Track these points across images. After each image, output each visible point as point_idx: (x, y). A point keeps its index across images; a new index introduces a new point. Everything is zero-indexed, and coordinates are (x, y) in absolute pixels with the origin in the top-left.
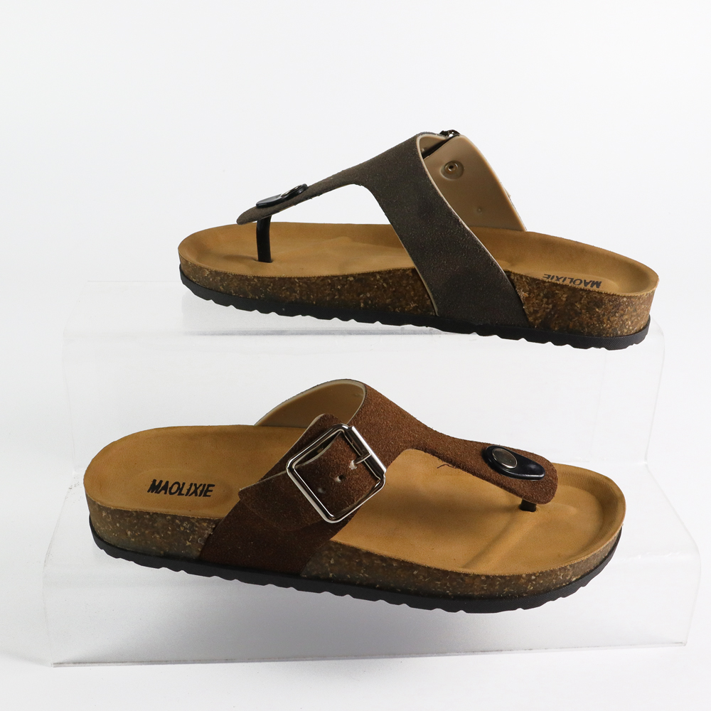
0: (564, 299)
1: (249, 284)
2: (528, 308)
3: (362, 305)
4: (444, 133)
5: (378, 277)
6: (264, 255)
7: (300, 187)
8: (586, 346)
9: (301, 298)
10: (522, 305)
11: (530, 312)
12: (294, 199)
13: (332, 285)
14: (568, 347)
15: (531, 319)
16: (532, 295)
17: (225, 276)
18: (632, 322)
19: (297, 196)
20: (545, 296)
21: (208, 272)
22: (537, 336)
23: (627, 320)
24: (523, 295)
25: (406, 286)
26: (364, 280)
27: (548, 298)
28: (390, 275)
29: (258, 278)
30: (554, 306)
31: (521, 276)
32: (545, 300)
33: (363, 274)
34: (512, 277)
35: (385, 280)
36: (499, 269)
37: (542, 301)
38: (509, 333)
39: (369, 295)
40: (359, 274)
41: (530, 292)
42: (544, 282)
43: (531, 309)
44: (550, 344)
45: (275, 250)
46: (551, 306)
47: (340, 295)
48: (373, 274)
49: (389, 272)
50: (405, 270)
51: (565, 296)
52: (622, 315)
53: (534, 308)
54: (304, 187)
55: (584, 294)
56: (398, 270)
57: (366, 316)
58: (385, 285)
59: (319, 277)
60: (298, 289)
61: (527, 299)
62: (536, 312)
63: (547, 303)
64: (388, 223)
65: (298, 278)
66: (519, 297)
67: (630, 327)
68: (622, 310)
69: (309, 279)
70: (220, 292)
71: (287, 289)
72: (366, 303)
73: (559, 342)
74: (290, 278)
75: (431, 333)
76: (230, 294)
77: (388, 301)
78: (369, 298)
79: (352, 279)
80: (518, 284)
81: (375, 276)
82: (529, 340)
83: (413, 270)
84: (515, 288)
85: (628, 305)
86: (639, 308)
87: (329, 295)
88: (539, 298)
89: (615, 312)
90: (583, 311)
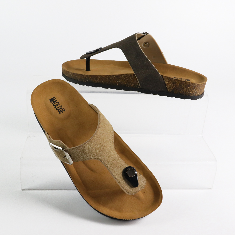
0: (179, 84)
1: (83, 77)
2: (168, 87)
3: (118, 84)
4: (144, 33)
5: (123, 76)
6: (88, 69)
7: (100, 48)
8: (185, 98)
9: (99, 82)
10: (166, 85)
11: (168, 88)
12: (98, 52)
13: (109, 78)
14: (179, 99)
15: (168, 90)
17: (76, 74)
18: (199, 92)
19: (98, 51)
20: (173, 83)
21: (71, 73)
22: (170, 95)
23: (197, 91)
24: (166, 82)
25: (131, 79)
26: (118, 76)
27: (174, 84)
28: (126, 75)
29: (86, 75)
30: (175, 86)
31: (166, 77)
32: (173, 84)
33: (118, 75)
34: (163, 77)
35: (125, 77)
36: (159, 75)
37: (172, 84)
38: (162, 93)
39: (120, 81)
40: (117, 75)
41: (168, 82)
42: (173, 79)
43: (169, 87)
44: (174, 98)
45: (91, 68)
46: (174, 86)
47: (111, 81)
48: (121, 75)
49: (126, 74)
50: (131, 74)
51: (179, 83)
52: (196, 90)
53: (170, 87)
54: (101, 48)
55: (185, 83)
56: (129, 74)
57: (119, 87)
58: (125, 78)
59: (105, 76)
60: (98, 79)
61: (167, 84)
62: (170, 88)
63: (174, 85)
65: (99, 76)
66: (165, 83)
67: (198, 93)
68: (196, 88)
69: (102, 76)
70: (74, 79)
71: (95, 79)
72: (119, 84)
73: (177, 97)
74: (96, 76)
75: (138, 94)
76: (78, 80)
77: (126, 83)
78: (120, 82)
79: (115, 76)
80: (165, 79)
81: (122, 76)
82: (168, 96)
83: (134, 74)
84: (164, 80)
85: (198, 86)
86: (201, 88)
87: (108, 81)
88: (171, 83)
89: (194, 89)
90: (184, 88)
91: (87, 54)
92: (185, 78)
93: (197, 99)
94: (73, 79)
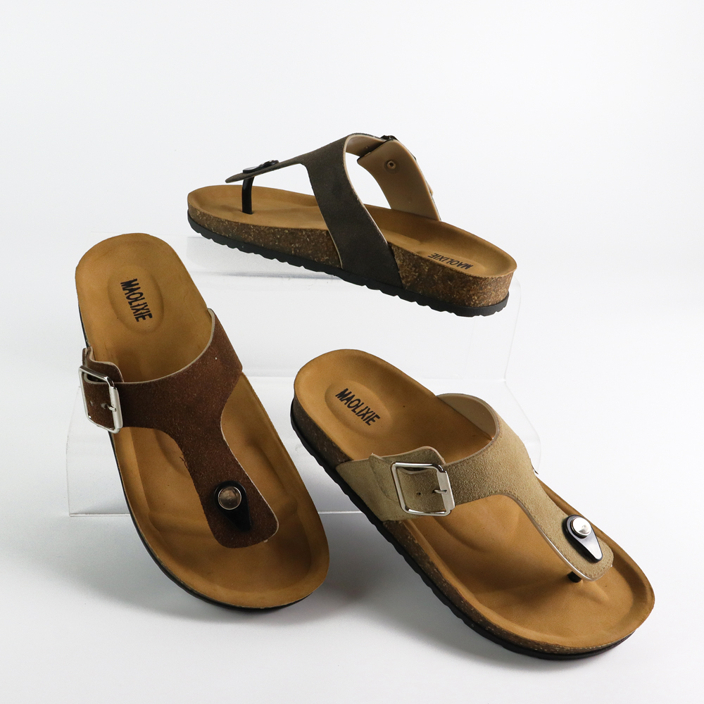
0: (426, 270)
1: (223, 225)
2: (402, 273)
3: (293, 252)
5: (304, 233)
6: (247, 208)
7: (273, 161)
9: (254, 240)
10: (398, 270)
11: (403, 277)
13: (274, 234)
14: (427, 307)
15: (403, 282)
16: (405, 264)
18: (478, 298)
19: (269, 166)
20: (414, 266)
21: (199, 213)
22: (408, 296)
23: (474, 295)
24: (398, 262)
25: (322, 243)
26: (294, 233)
27: (416, 268)
28: (312, 232)
29: (228, 221)
30: (419, 275)
31: (398, 248)
32: (414, 269)
33: (295, 229)
34: (393, 248)
35: (308, 236)
36: (383, 240)
37: (411, 269)
38: (390, 289)
39: (297, 245)
40: (292, 229)
41: (404, 261)
42: (414, 255)
43: (404, 274)
44: (415, 303)
46: (417, 274)
47: (279, 242)
48: (301, 230)
49: (312, 230)
50: (322, 231)
51: (427, 268)
52: (469, 291)
53: (406, 274)
54: (277, 162)
56: (318, 230)
57: (295, 260)
58: (308, 239)
59: (266, 227)
60: (252, 233)
61: (402, 266)
62: (407, 277)
63: (415, 271)
64: (313, 195)
65: (253, 226)
66: (396, 264)
68: (469, 286)
69: (260, 227)
70: (206, 228)
71: (246, 232)
72: (295, 251)
73: (422, 303)
74: (248, 225)
75: (332, 278)
76: (211, 231)
77: (310, 252)
78: (298, 248)
79: (287, 231)
80: (395, 253)
81: (302, 232)
82: (401, 297)
83: (327, 231)
84: (394, 256)
85: (474, 284)
86: (485, 287)
87: (272, 241)
88: (410, 267)
89: (464, 287)
90: (439, 282)
91: (245, 172)
92: (465, 260)
93: (472, 316)
94: (204, 227)
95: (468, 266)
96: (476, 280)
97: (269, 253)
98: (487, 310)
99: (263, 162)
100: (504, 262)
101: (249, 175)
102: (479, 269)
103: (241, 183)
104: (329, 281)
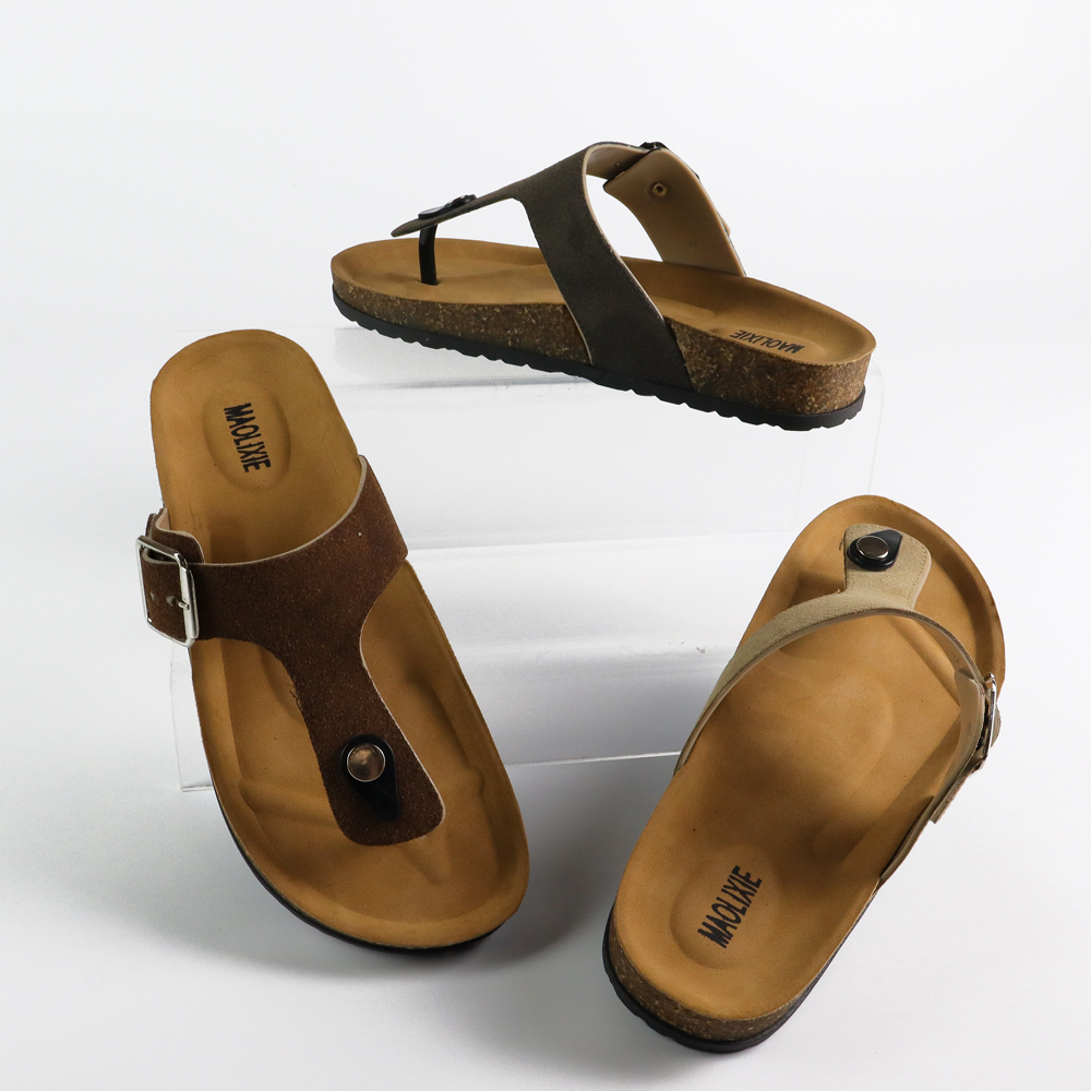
0: (730, 360)
1: (392, 306)
2: (690, 366)
3: (510, 343)
5: (526, 311)
6: (429, 275)
7: (467, 197)
9: (445, 327)
10: (684, 361)
11: (693, 372)
13: (477, 316)
14: (735, 419)
15: (693, 380)
16: (694, 351)
18: (817, 399)
20: (709, 354)
22: (702, 402)
23: (809, 395)
24: (683, 349)
25: (556, 326)
26: (510, 311)
27: (713, 356)
28: (540, 308)
29: (401, 299)
30: (719, 368)
31: (683, 326)
32: (709, 358)
33: (510, 306)
34: (673, 326)
35: (534, 316)
36: (656, 314)
37: (705, 359)
38: (672, 393)
39: (516, 332)
40: (506, 306)
41: (692, 346)
42: (707, 336)
43: (694, 368)
44: (715, 414)
46: (715, 366)
47: (487, 328)
48: (521, 307)
49: (538, 306)
50: (555, 306)
51: (731, 355)
52: (801, 388)
53: (697, 367)
54: (472, 197)
55: (753, 355)
56: (548, 305)
57: (514, 355)
58: (533, 321)
59: (463, 305)
60: (441, 317)
61: (689, 354)
62: (699, 372)
63: (711, 362)
64: (537, 246)
65: (442, 304)
66: (680, 352)
67: (837, 403)
68: (801, 381)
69: (453, 305)
71: (431, 316)
72: (513, 340)
73: (725, 413)
74: (433, 303)
75: (576, 382)
76: (374, 317)
77: (537, 341)
78: (517, 336)
79: (498, 310)
80: (678, 335)
81: (523, 310)
82: (691, 405)
83: (564, 307)
84: (675, 339)
85: (809, 376)
86: (828, 382)
87: (474, 327)
88: (703, 355)
89: (792, 383)
90: (752, 377)
91: (422, 217)
92: (790, 339)
93: (808, 429)
94: (361, 311)
95: (796, 348)
96: (812, 370)
97: (470, 347)
98: (831, 419)
99: (450, 199)
100: (855, 338)
101: (428, 222)
102: (815, 351)
103: (416, 235)
104: (572, 386)
